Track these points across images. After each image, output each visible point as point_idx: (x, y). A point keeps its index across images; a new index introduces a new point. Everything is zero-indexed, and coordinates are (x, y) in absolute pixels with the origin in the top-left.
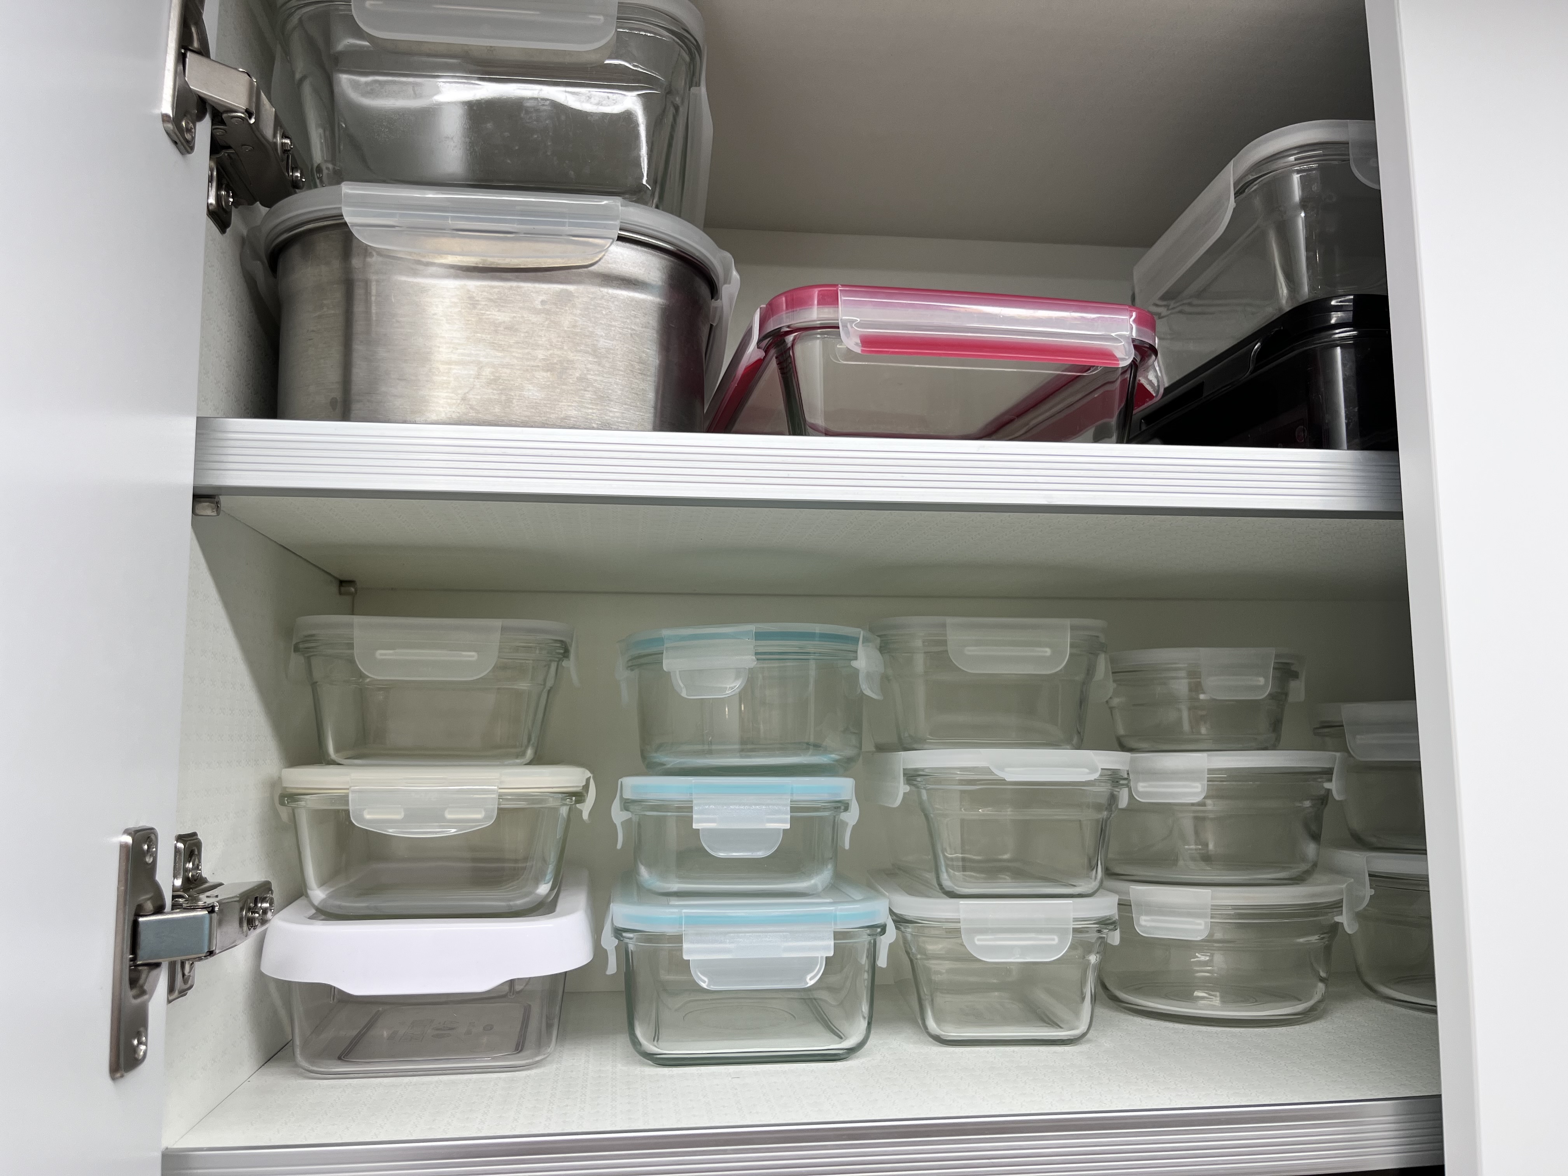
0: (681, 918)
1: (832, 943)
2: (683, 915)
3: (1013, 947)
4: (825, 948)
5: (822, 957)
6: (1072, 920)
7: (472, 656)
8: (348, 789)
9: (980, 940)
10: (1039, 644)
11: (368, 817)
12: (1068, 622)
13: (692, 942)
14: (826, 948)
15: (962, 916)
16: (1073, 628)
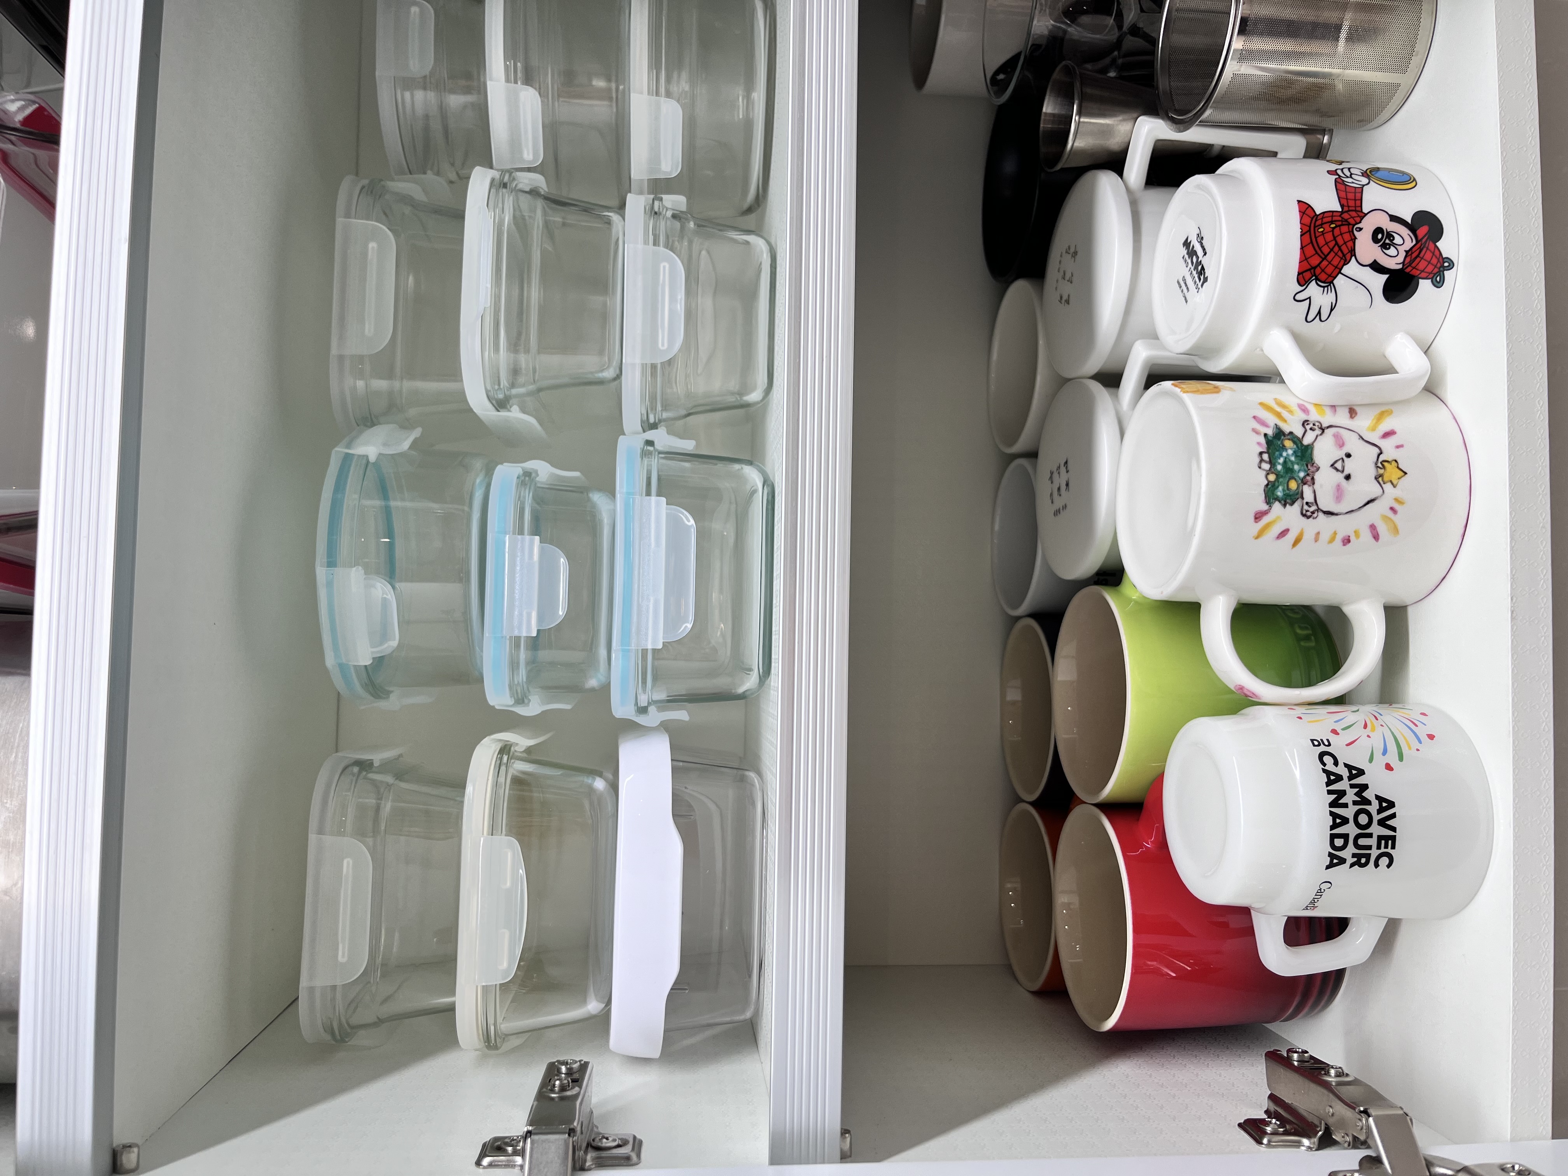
0: (623, 650)
1: (653, 498)
2: (620, 648)
3: (670, 310)
4: (658, 506)
5: (667, 509)
6: (646, 246)
7: (348, 864)
8: (477, 987)
9: (663, 342)
10: (365, 254)
11: (505, 965)
12: (340, 221)
13: (647, 640)
14: (658, 504)
15: (638, 361)
16: (348, 215)
